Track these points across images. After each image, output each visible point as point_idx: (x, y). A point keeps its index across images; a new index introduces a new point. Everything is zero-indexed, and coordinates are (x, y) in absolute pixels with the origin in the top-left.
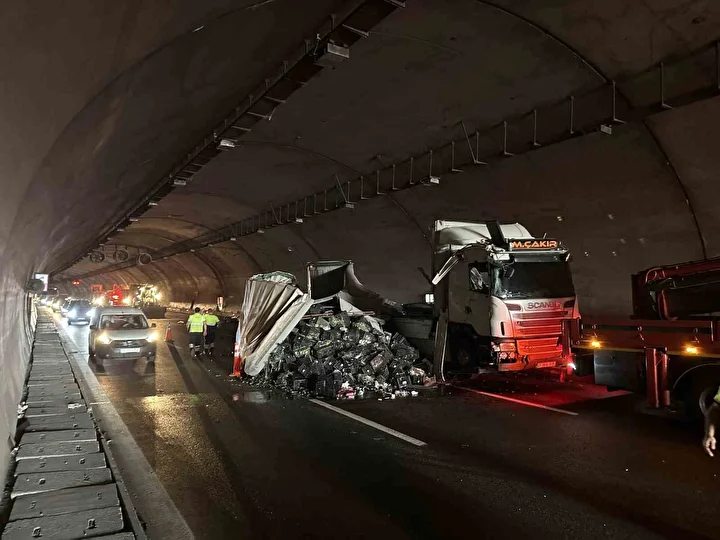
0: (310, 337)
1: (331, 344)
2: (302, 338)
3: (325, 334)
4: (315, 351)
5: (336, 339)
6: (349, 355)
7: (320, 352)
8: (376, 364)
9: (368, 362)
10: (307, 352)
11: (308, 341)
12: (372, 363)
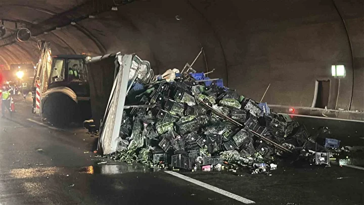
0: (173, 113)
1: (194, 119)
2: (164, 113)
3: (189, 110)
4: (178, 127)
5: (200, 114)
6: (212, 131)
7: (183, 127)
8: (239, 139)
9: (231, 138)
10: (169, 128)
11: (170, 117)
12: (235, 138)
